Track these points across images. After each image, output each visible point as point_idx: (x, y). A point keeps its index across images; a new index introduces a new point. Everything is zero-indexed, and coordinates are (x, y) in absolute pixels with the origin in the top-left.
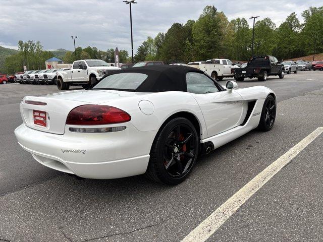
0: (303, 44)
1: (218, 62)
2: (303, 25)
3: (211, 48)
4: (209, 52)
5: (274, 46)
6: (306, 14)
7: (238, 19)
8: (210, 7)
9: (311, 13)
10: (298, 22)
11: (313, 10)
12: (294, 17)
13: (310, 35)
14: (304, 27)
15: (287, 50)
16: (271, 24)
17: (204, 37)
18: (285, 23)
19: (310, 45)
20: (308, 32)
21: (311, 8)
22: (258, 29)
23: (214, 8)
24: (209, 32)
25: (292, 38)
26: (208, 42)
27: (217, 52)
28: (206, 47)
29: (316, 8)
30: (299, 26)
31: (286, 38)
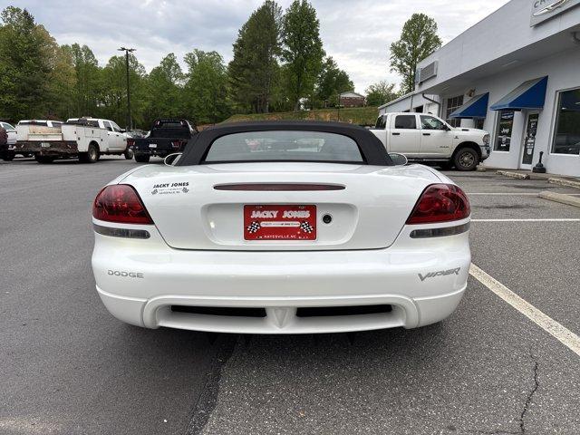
0: (190, 106)
1: (96, 125)
2: (187, 76)
3: (27, 94)
4: (23, 102)
5: (147, 104)
6: (190, 59)
7: (76, 46)
8: (18, 10)
9: (197, 58)
10: (180, 70)
11: (200, 54)
12: (173, 60)
13: (200, 94)
14: (189, 79)
15: (166, 114)
16: (137, 65)
17: (8, 69)
18: (159, 68)
19: (201, 109)
20: (196, 89)
21: (196, 50)
22: (116, 72)
23: (26, 13)
24: (19, 62)
25: (172, 94)
26: (19, 80)
27: (43, 104)
28: (15, 92)
29: (203, 53)
30: (182, 77)
31: (164, 94)
